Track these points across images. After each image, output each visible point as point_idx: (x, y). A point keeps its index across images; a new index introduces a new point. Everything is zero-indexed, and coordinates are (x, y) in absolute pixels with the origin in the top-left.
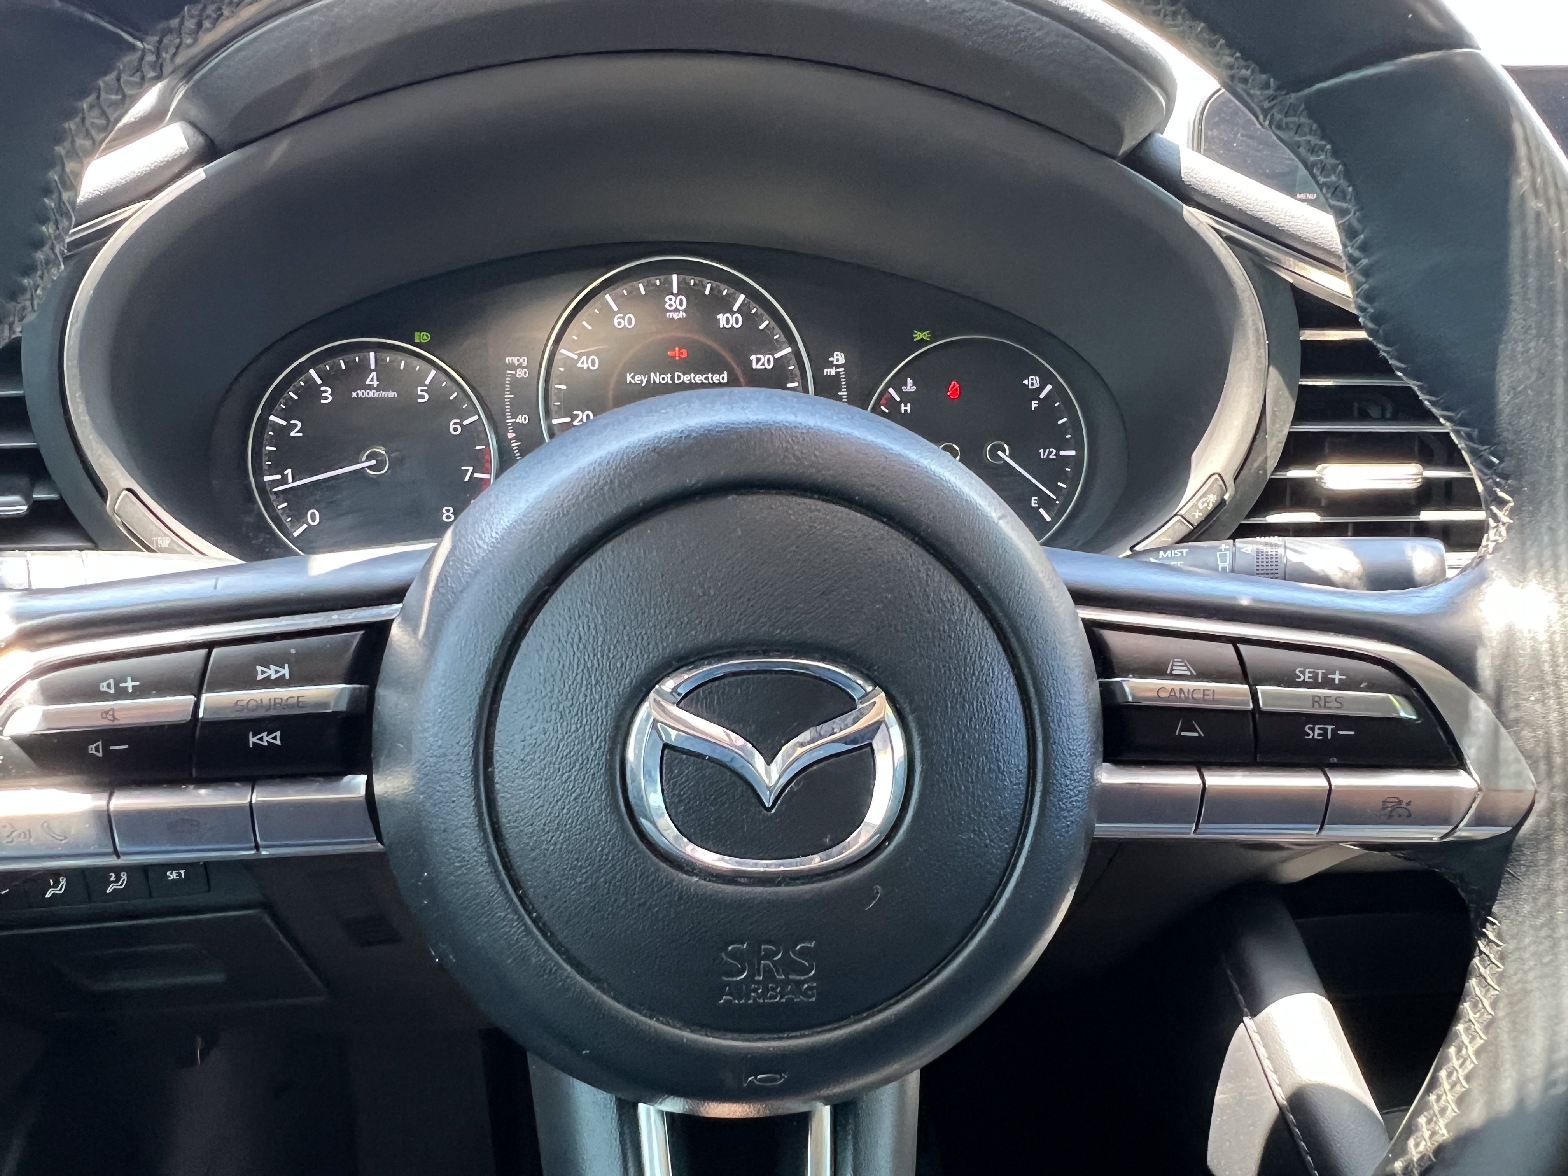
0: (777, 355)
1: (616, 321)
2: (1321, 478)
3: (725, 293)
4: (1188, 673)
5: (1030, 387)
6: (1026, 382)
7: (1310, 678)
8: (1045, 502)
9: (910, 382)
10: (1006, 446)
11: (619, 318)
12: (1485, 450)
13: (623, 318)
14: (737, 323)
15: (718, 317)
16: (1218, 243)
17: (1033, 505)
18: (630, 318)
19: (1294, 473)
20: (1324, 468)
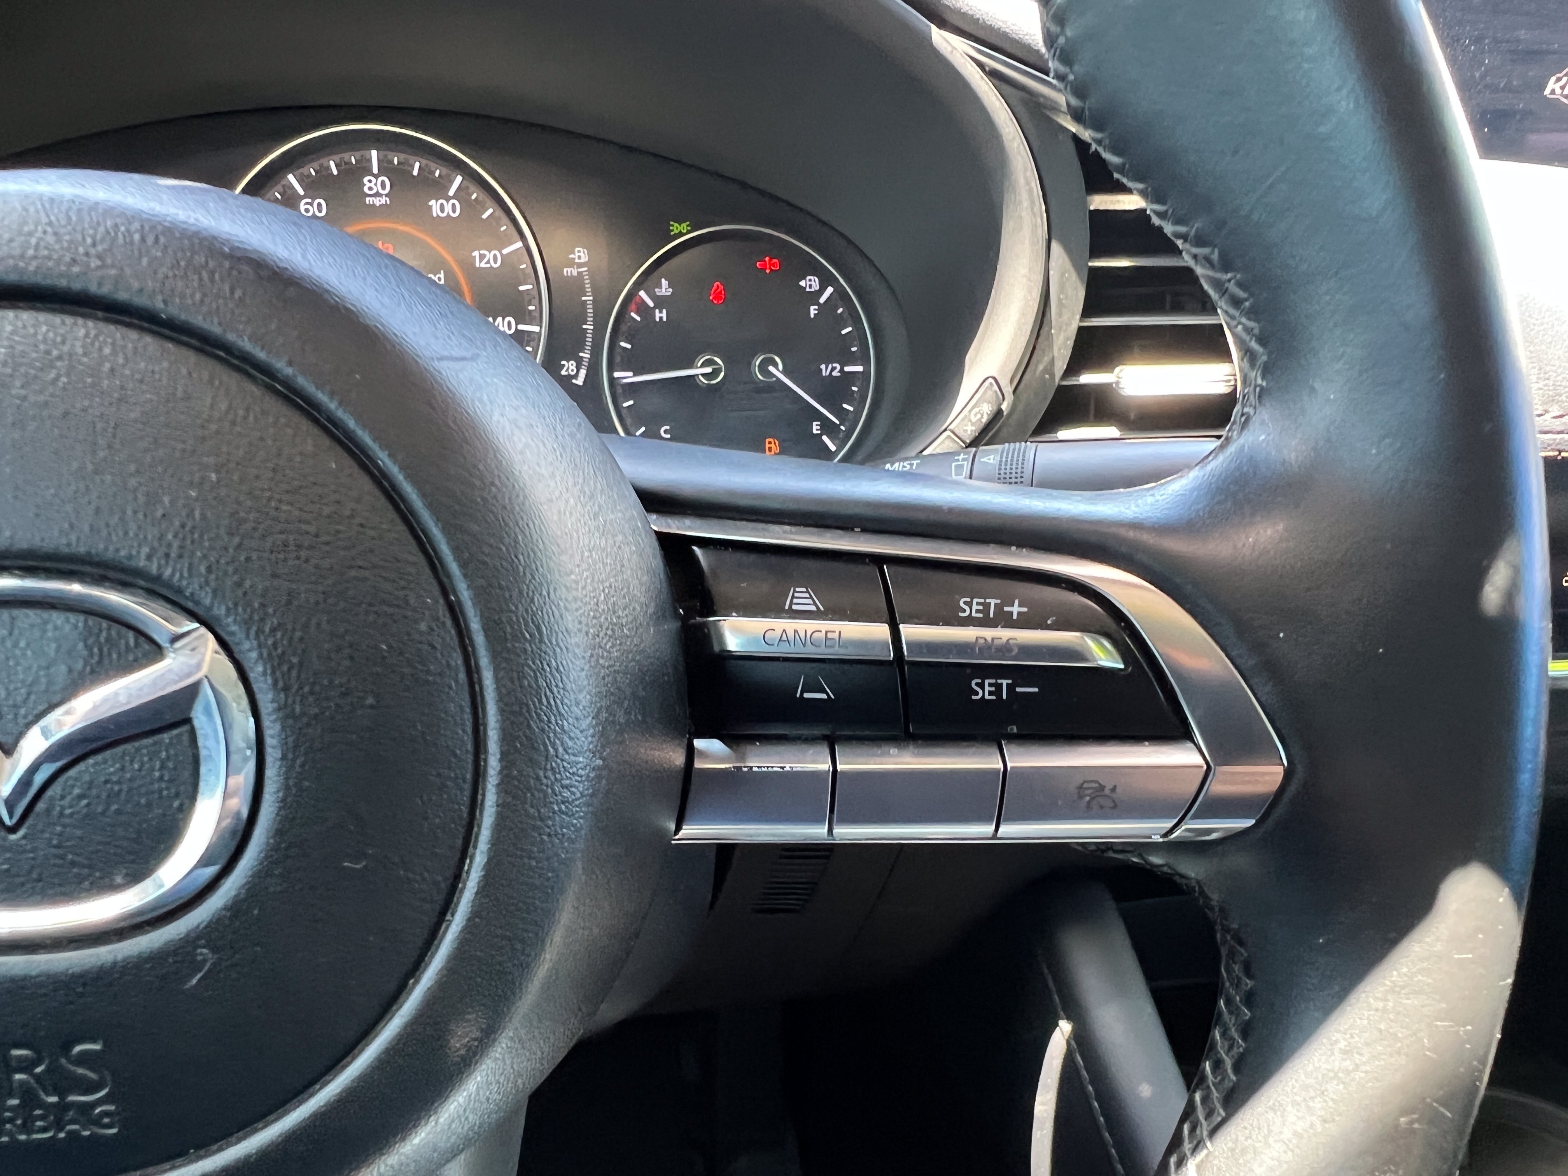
0: (505, 251)
1: (302, 208)
2: (1117, 383)
3: (437, 174)
4: (813, 608)
5: (808, 289)
6: (802, 283)
7: (978, 611)
8: (828, 427)
9: (664, 282)
10: (777, 359)
11: (307, 203)
12: (1229, 281)
13: (311, 204)
14: (454, 211)
15: (430, 203)
16: (978, 76)
17: (815, 432)
18: (319, 205)
19: (1087, 378)
20: (1121, 371)
